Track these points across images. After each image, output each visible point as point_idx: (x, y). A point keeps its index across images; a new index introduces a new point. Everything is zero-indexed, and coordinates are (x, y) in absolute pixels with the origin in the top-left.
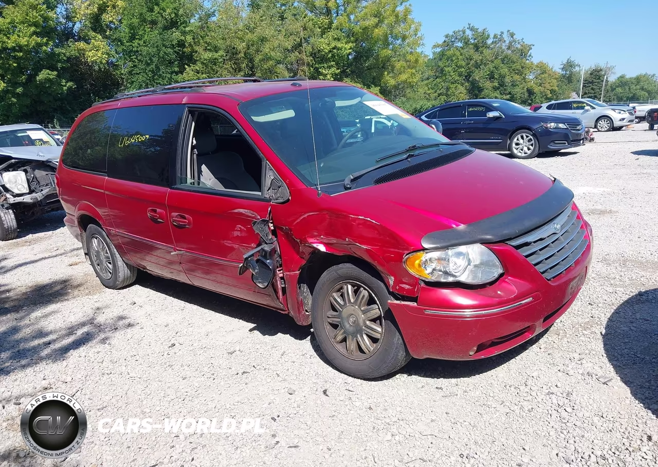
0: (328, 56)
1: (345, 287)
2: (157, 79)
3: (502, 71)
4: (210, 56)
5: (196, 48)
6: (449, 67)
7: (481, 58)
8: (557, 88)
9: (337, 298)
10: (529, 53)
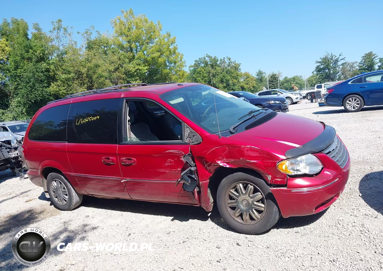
0: (134, 74)
1: (238, 185)
2: (34, 91)
3: (227, 78)
4: (66, 77)
5: (57, 72)
6: (199, 77)
7: (215, 72)
8: (256, 85)
9: (233, 192)
10: (239, 68)
